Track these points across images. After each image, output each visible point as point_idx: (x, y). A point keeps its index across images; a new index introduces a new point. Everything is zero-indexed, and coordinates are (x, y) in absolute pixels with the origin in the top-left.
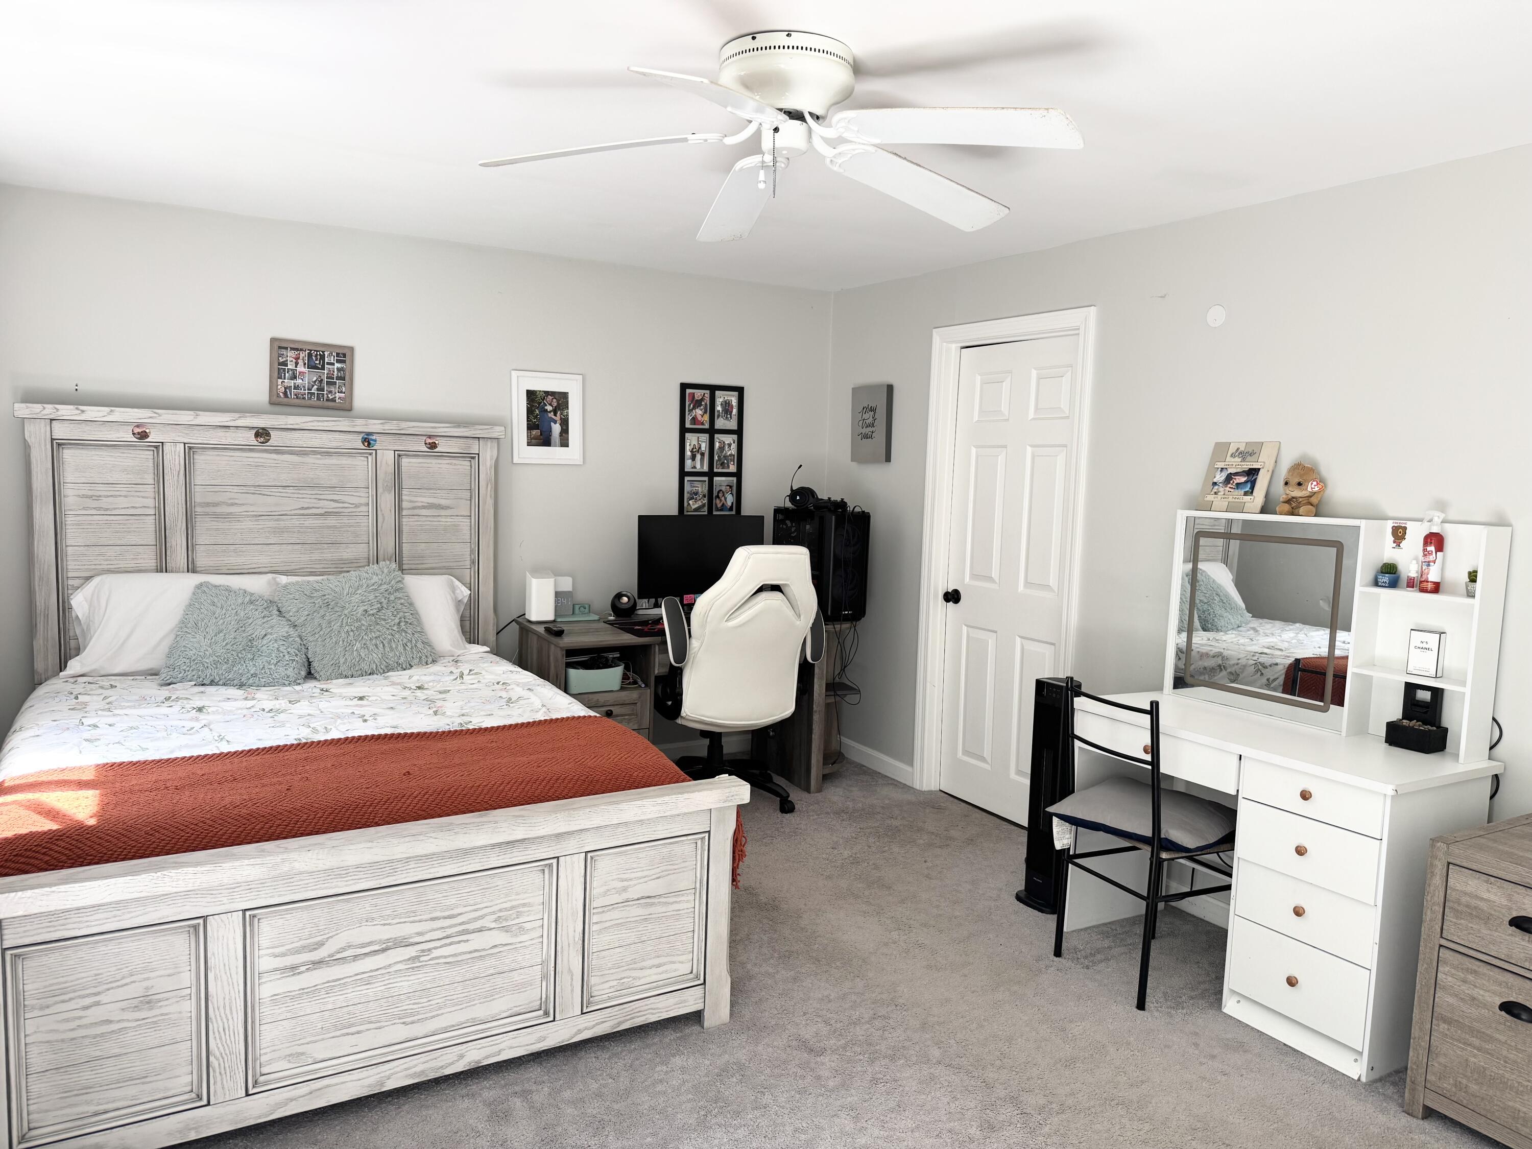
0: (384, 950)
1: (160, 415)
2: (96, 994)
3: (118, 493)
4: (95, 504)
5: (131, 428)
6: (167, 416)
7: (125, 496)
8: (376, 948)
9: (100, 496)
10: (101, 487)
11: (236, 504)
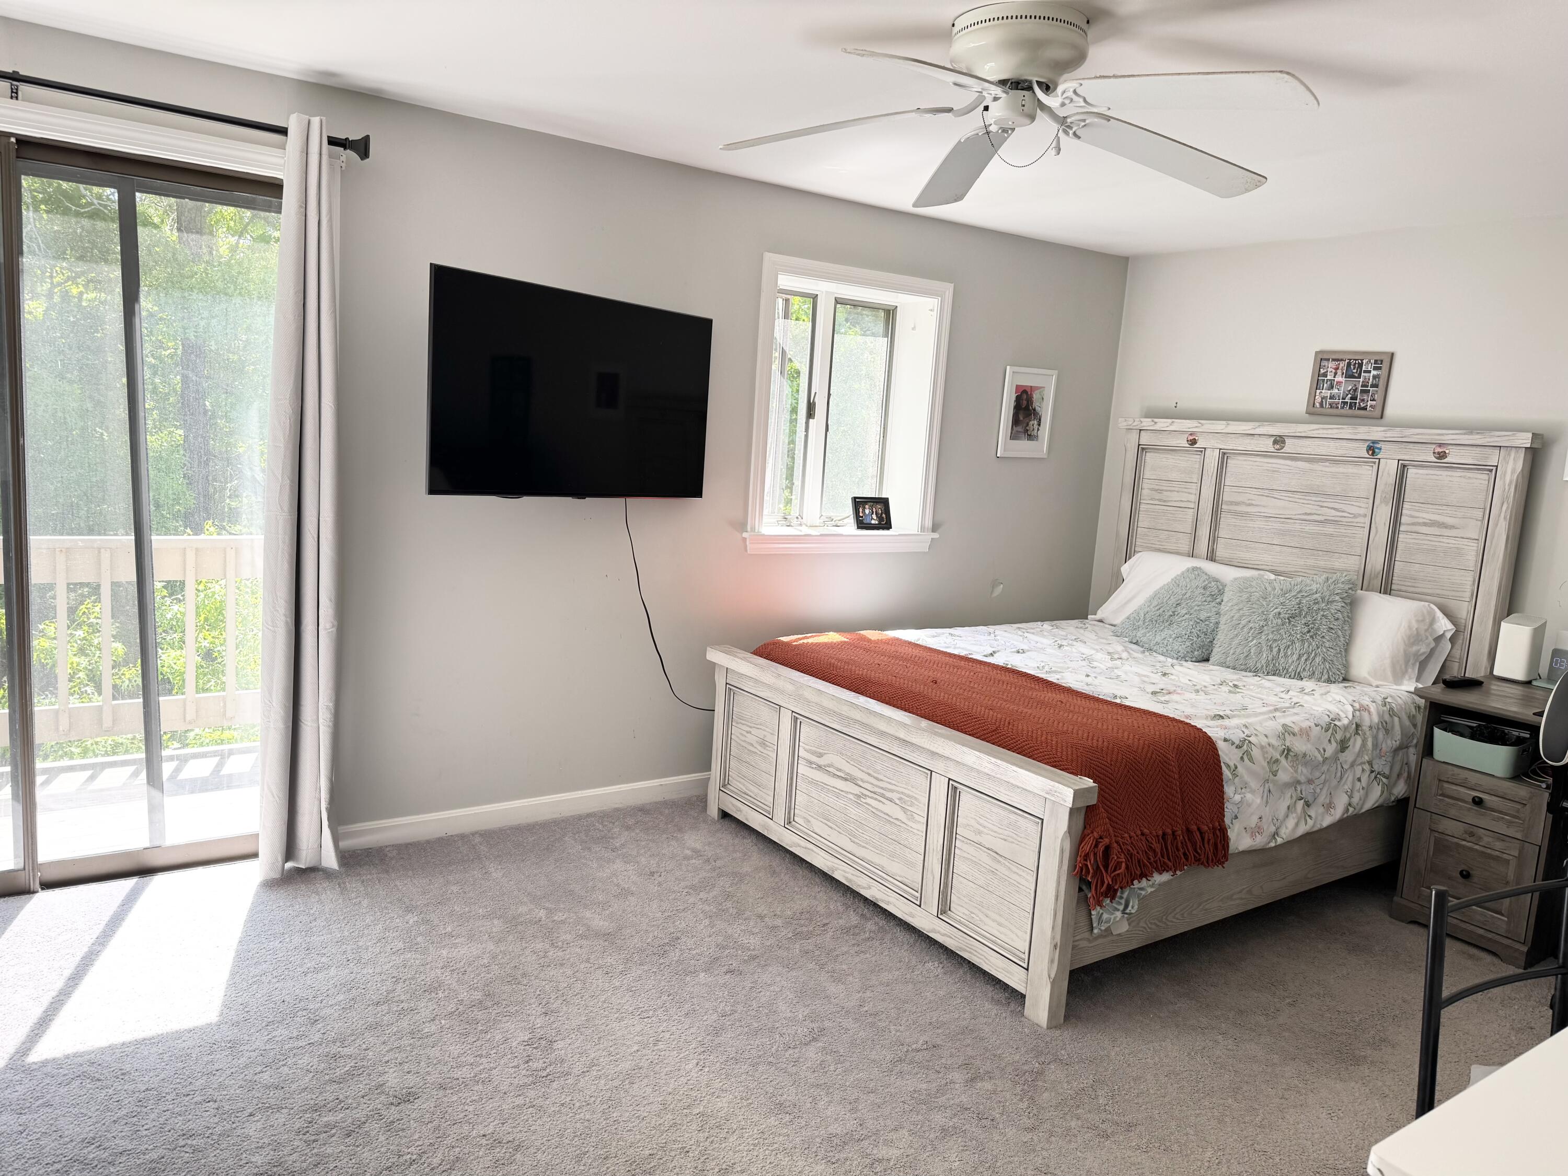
0: (846, 780)
1: (1202, 425)
2: (751, 727)
3: (1173, 489)
4: (1157, 496)
5: (1186, 436)
6: (1209, 426)
7: (1178, 492)
8: (843, 775)
9: (1162, 490)
10: (1164, 483)
11: (1253, 505)
